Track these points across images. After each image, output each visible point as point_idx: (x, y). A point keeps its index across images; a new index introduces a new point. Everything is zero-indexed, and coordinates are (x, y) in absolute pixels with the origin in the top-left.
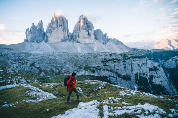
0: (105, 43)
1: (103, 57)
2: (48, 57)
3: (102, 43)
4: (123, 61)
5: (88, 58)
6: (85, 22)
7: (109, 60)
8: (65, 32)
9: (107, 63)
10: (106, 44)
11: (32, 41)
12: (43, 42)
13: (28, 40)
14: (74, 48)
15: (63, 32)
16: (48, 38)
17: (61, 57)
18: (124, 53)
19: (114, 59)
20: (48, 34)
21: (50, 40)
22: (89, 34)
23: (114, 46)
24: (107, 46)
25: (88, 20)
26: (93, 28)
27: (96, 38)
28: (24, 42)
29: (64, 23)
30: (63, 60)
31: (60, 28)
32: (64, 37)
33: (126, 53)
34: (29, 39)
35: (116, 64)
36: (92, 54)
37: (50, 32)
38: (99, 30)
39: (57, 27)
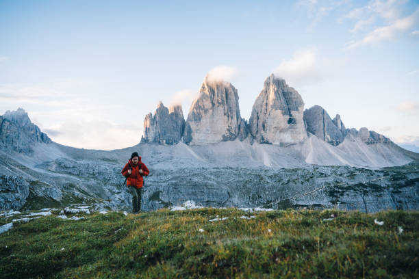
0: (335, 142)
1: (331, 180)
2: (189, 178)
3: (329, 142)
4: (392, 192)
5: (289, 181)
6: (280, 91)
7: (349, 188)
8: (232, 118)
9: (342, 195)
10: (341, 145)
11: (157, 141)
12: (181, 144)
13: (148, 140)
14: (254, 157)
15: (226, 118)
16: (192, 134)
17: (219, 180)
18: (397, 168)
19: (364, 186)
20: (193, 125)
21: (196, 137)
22: (290, 121)
23: (365, 149)
24: (343, 149)
25: (287, 86)
26: (302, 103)
27: (310, 130)
28: (140, 144)
29: (229, 96)
30: (224, 187)
31: (221, 108)
32: (229, 130)
33: (403, 167)
34: (151, 137)
35: (370, 198)
36: (299, 171)
37: (195, 120)
38: (317, 108)
39: (212, 108)
